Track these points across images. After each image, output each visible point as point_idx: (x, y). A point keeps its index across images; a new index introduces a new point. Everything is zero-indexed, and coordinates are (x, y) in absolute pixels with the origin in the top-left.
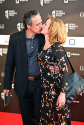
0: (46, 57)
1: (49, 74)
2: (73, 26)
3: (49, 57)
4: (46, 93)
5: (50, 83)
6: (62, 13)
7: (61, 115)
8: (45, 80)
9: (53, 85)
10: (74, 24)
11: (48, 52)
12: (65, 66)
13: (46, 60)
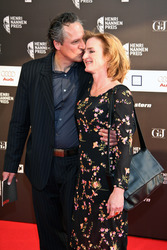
0: (97, 110)
1: (95, 145)
2: (139, 49)
3: (101, 112)
4: (83, 182)
5: (93, 165)
6: (117, 23)
7: (107, 230)
8: (85, 156)
9: (98, 168)
10: (140, 45)
11: (102, 101)
12: (128, 135)
13: (96, 115)
